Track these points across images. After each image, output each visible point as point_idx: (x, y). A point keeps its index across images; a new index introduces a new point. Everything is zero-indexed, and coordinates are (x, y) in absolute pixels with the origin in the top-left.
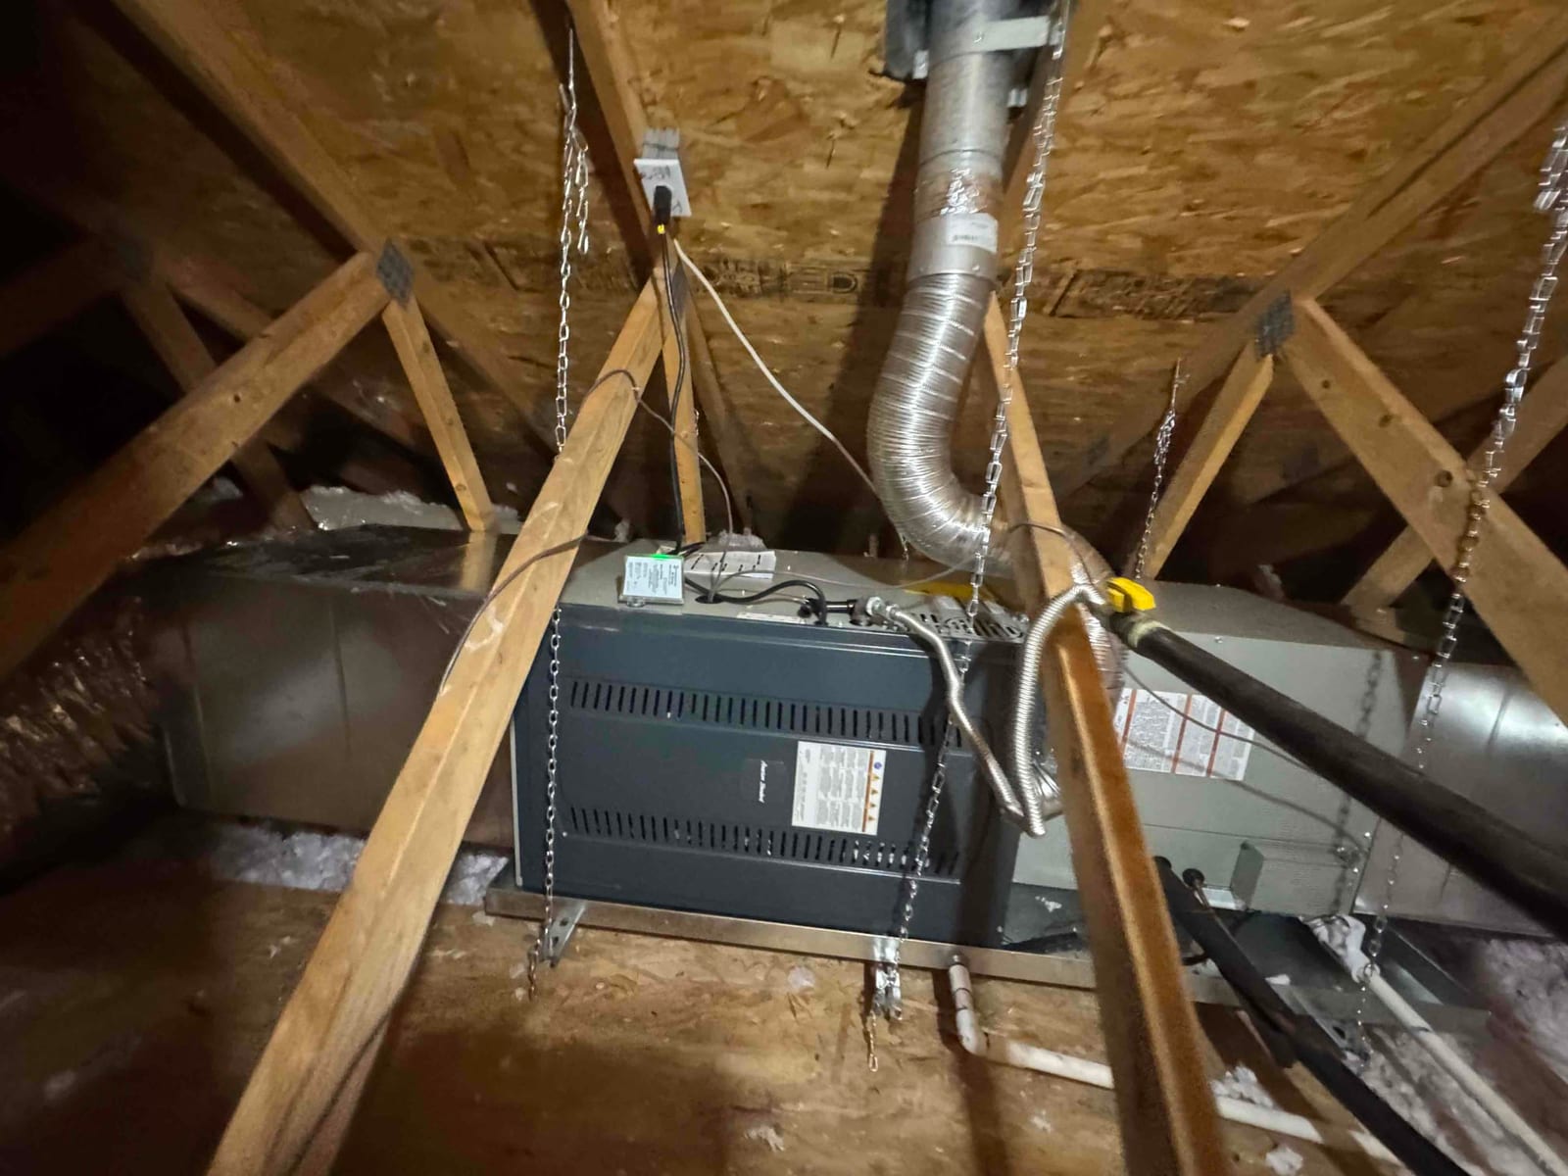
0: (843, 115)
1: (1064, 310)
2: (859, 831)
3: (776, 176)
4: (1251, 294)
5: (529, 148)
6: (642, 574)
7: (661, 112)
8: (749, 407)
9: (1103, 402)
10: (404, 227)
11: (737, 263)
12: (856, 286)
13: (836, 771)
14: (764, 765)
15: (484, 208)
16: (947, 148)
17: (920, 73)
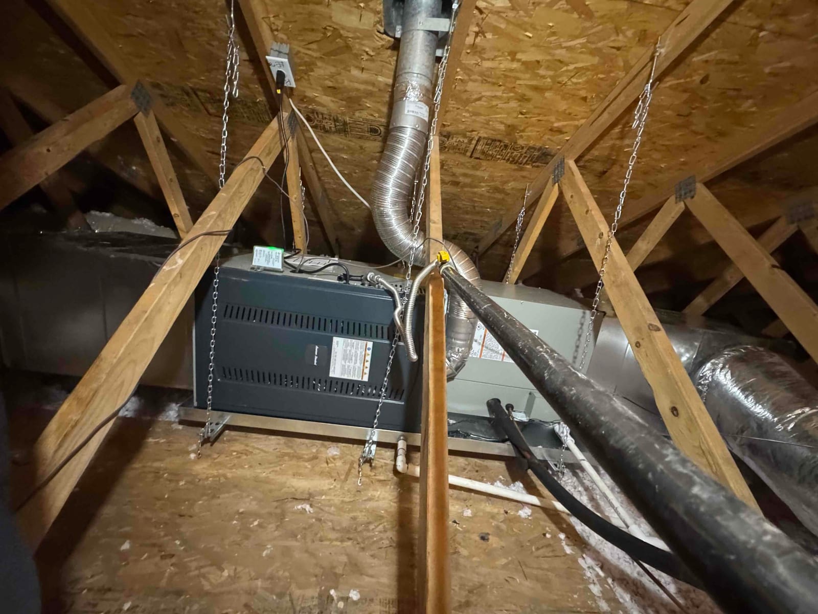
0: (367, 49)
1: (475, 155)
2: (360, 379)
3: (339, 74)
4: (553, 156)
5: (215, 43)
6: (262, 255)
7: (281, 35)
8: (334, 190)
9: (499, 202)
10: (148, 75)
11: (322, 114)
12: (380, 134)
13: (350, 351)
14: (317, 347)
15: (192, 70)
16: (406, 71)
17: (398, 35)
